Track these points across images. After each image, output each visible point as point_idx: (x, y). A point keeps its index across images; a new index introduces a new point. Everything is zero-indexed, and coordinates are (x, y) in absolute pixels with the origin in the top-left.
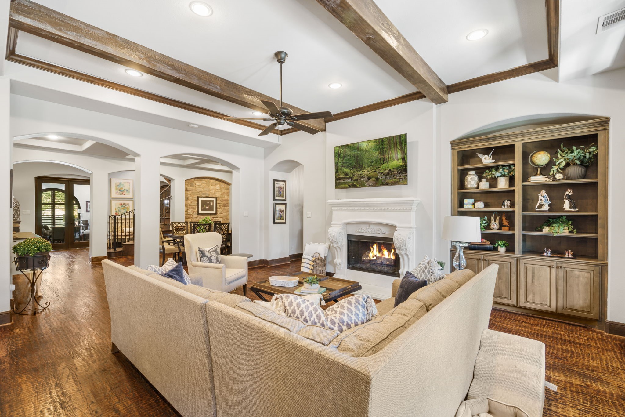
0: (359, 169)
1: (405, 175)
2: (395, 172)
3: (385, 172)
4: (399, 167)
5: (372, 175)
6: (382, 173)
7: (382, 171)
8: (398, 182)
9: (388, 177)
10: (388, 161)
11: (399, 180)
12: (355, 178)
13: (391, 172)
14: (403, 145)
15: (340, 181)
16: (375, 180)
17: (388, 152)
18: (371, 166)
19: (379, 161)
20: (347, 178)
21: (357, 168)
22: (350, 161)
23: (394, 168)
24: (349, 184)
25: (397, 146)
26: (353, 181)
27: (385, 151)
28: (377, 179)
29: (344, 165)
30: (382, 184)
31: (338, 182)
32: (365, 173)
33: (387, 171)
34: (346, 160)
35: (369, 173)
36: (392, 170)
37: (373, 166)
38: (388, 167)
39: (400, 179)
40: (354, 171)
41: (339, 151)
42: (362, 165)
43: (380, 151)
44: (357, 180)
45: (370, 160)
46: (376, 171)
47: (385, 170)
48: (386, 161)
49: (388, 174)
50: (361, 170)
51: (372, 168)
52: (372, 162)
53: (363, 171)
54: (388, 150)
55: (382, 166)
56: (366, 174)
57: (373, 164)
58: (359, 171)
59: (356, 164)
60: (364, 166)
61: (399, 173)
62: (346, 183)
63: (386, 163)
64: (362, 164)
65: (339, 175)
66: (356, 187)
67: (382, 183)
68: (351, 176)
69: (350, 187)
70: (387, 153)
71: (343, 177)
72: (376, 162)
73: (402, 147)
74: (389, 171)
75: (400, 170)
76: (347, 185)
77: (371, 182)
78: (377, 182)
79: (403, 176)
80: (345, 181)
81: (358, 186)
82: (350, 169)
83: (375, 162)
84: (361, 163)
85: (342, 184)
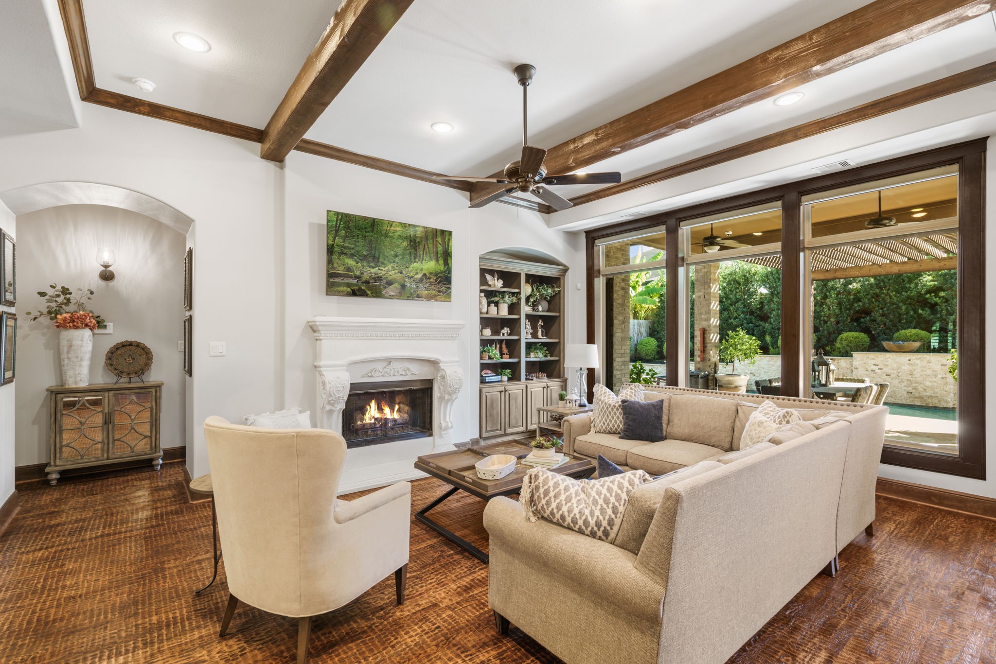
0: (372, 264)
1: (447, 286)
2: (432, 280)
3: (416, 276)
4: (439, 273)
5: (395, 279)
6: (412, 277)
7: (411, 275)
8: (436, 296)
10: (423, 260)
11: (437, 293)
13: (426, 278)
15: (337, 280)
16: (400, 287)
17: (423, 245)
18: (394, 262)
21: (368, 262)
22: (358, 246)
23: (431, 273)
24: (353, 288)
26: (360, 283)
28: (403, 286)
29: (345, 251)
31: (331, 280)
32: (384, 273)
33: (419, 276)
34: (349, 243)
35: (390, 273)
36: (428, 275)
37: (397, 263)
38: (422, 270)
39: (439, 292)
40: (363, 266)
41: (336, 224)
42: (379, 258)
43: (411, 241)
44: (369, 283)
45: (392, 252)
46: (401, 273)
47: (417, 273)
49: (421, 280)
50: (377, 266)
51: (395, 266)
53: (381, 268)
54: (423, 242)
55: (411, 266)
57: (397, 260)
58: (373, 268)
60: (381, 260)
61: (438, 283)
63: (419, 262)
64: (379, 256)
65: (333, 268)
66: (367, 295)
67: (411, 294)
68: (358, 273)
69: (354, 293)
70: (421, 246)
72: (403, 258)
73: (445, 242)
74: (423, 276)
75: (440, 277)
78: (403, 291)
79: (444, 289)
81: (369, 292)
82: (355, 261)
83: (400, 257)
84: (377, 253)
85: (339, 285)
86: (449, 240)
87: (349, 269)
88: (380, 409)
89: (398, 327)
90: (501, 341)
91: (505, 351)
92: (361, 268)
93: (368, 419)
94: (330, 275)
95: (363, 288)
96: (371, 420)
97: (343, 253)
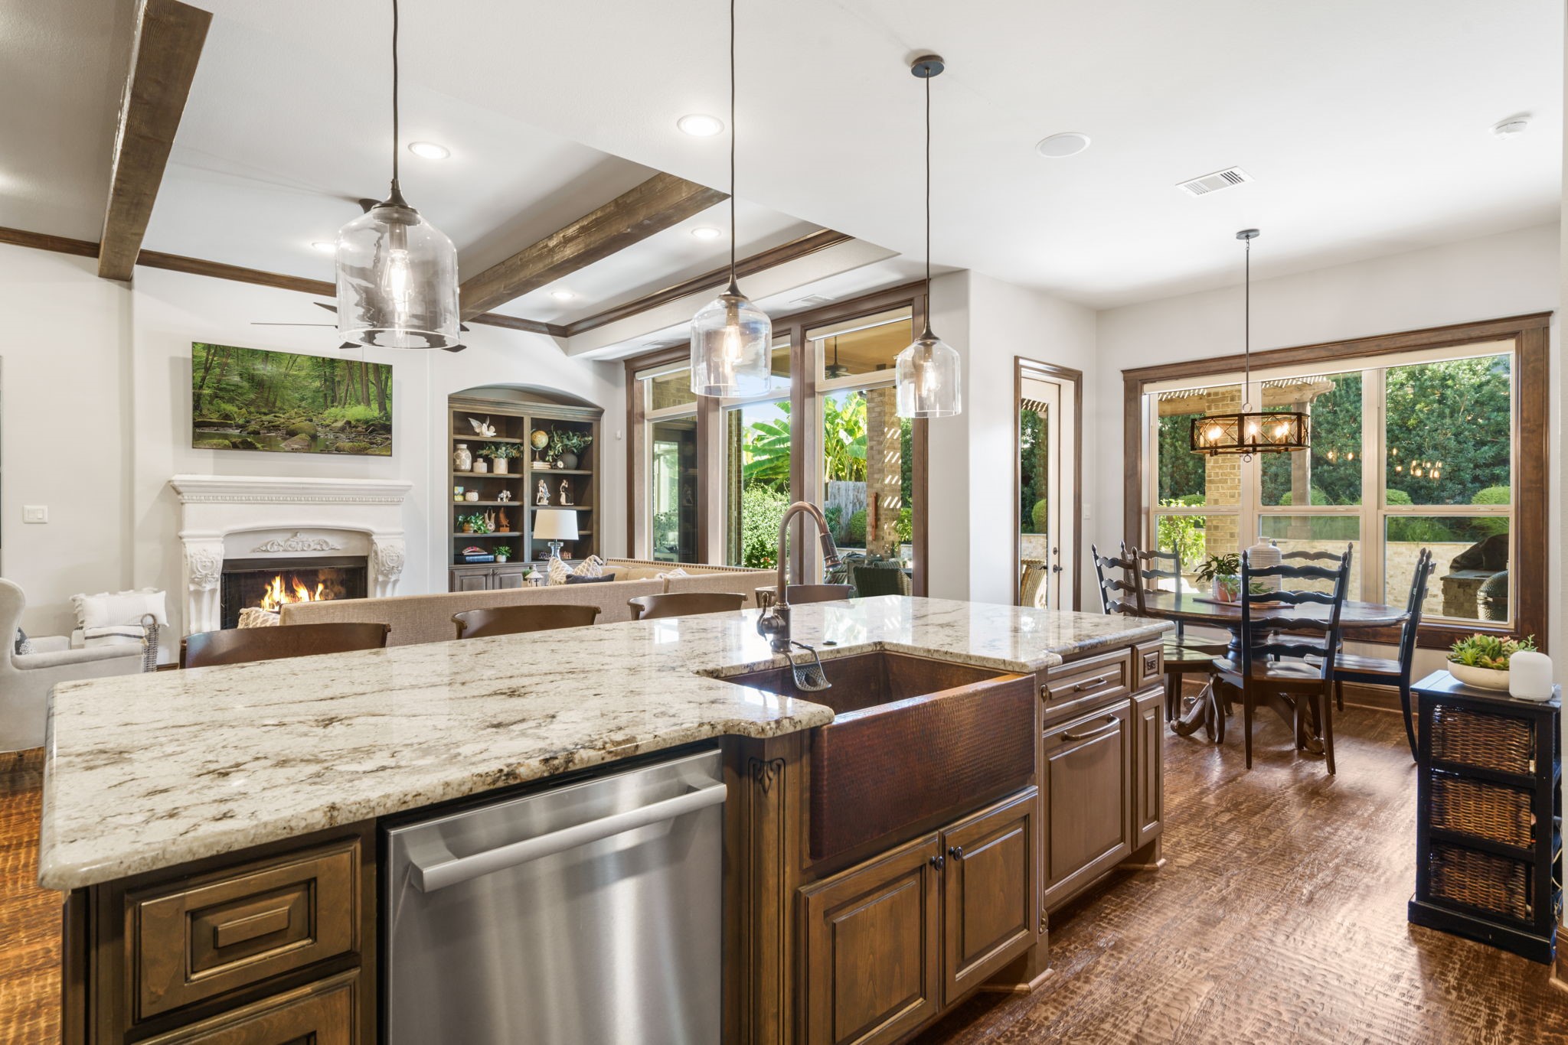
2: (359, 429)
3: (335, 425)
5: (300, 428)
6: (328, 426)
7: (327, 422)
8: (366, 449)
9: (343, 436)
11: (368, 445)
12: (251, 429)
13: (350, 427)
14: (384, 378)
16: (308, 438)
18: (299, 407)
19: (321, 400)
20: (230, 426)
23: (358, 421)
24: (234, 440)
25: (367, 376)
26: (244, 434)
27: (339, 382)
28: (314, 437)
29: (221, 394)
30: (326, 450)
31: (198, 430)
32: (282, 420)
33: (340, 424)
37: (305, 408)
38: (343, 416)
39: (372, 443)
40: (250, 413)
41: (207, 359)
42: (274, 403)
43: (326, 381)
44: (259, 433)
45: (296, 395)
46: (311, 420)
47: (336, 421)
48: (339, 403)
49: (342, 429)
52: (302, 399)
54: (346, 382)
55: (327, 412)
56: (284, 423)
57: (303, 404)
59: (257, 398)
60: (278, 404)
61: (370, 432)
62: (226, 437)
63: (339, 407)
64: (275, 399)
65: (201, 415)
66: (256, 449)
67: (327, 446)
68: (241, 422)
69: (235, 446)
70: (342, 387)
71: (215, 420)
72: (313, 402)
76: (227, 442)
77: (296, 442)
78: (313, 444)
79: (379, 439)
80: (222, 431)
81: (259, 446)
82: (237, 406)
83: (310, 401)
84: (271, 396)
86: (387, 378)
87: (227, 416)
88: (290, 590)
89: (303, 488)
90: (497, 509)
91: (504, 521)
92: (247, 415)
93: (268, 605)
94: (197, 425)
95: (249, 440)
96: (273, 608)
97: (217, 397)
